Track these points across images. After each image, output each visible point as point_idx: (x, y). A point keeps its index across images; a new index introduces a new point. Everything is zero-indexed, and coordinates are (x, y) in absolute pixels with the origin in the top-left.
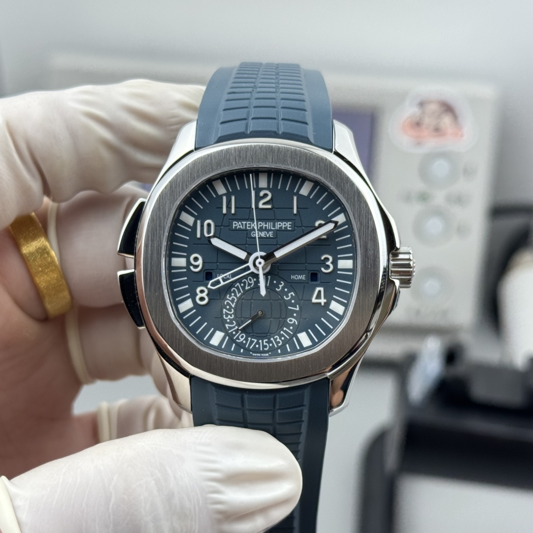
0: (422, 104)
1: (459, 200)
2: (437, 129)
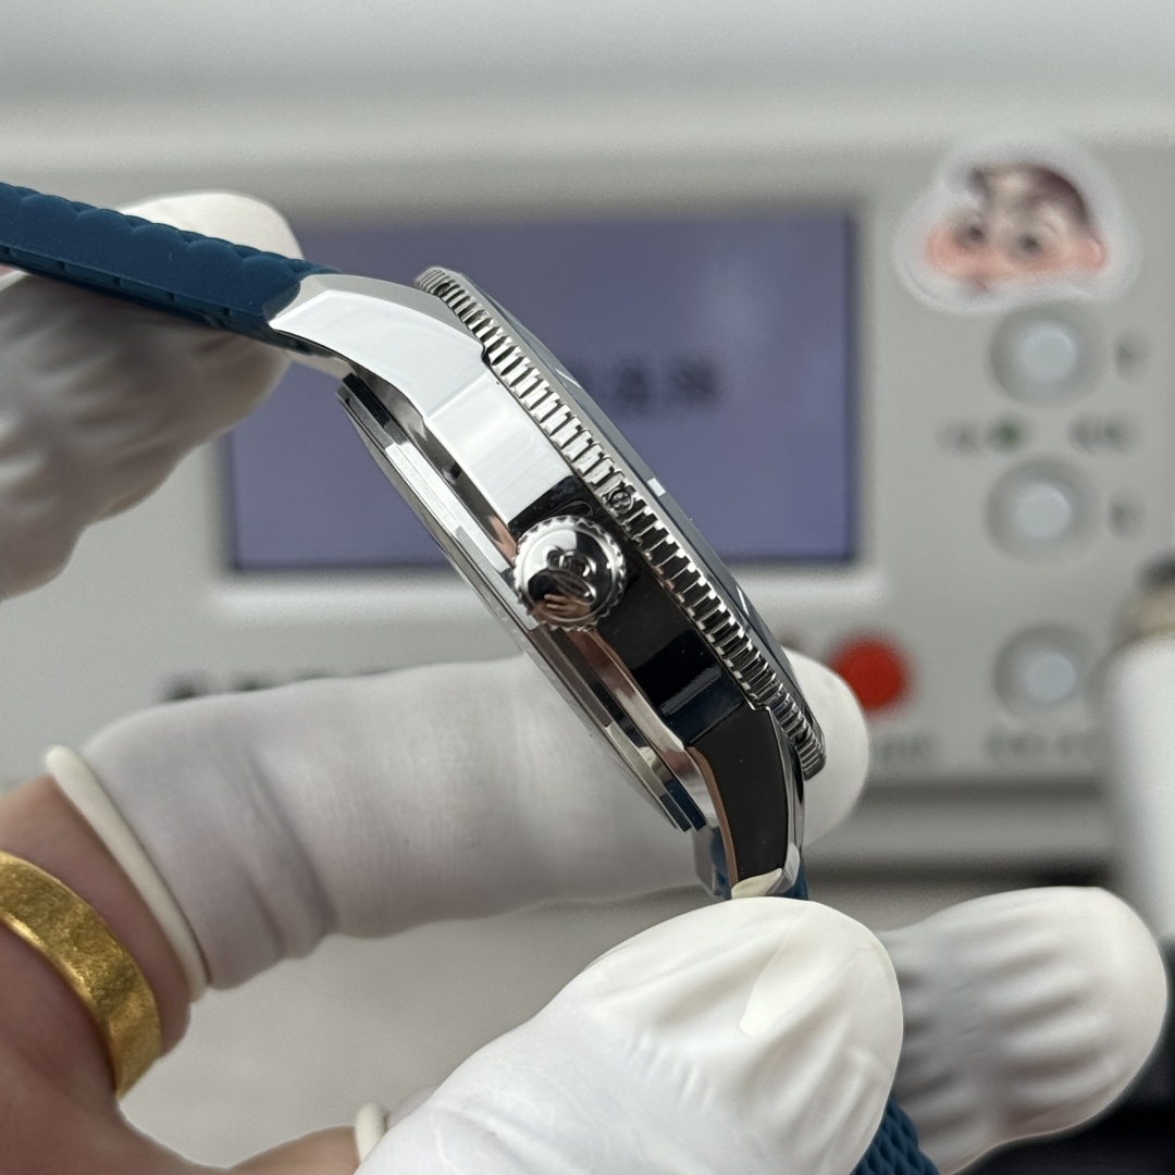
0: (981, 179)
1: (1110, 434)
2: (1030, 245)
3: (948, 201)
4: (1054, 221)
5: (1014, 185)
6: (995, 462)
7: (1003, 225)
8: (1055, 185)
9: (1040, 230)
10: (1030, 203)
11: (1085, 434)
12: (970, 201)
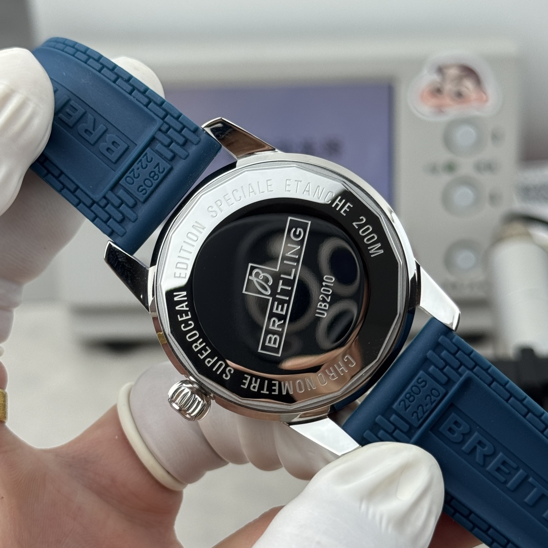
2: (459, 95)
3: (428, 78)
4: (468, 85)
5: (453, 72)
6: (445, 178)
7: (449, 87)
8: (469, 72)
9: (464, 90)
10: (460, 79)
11: (479, 167)
12: (436, 78)
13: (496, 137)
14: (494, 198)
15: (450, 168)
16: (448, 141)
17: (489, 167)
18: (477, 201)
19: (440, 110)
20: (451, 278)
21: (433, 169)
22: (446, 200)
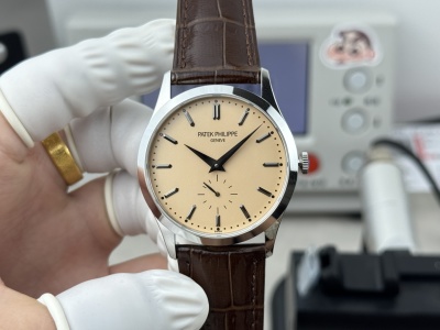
2: (355, 52)
3: (334, 40)
4: (361, 45)
5: (351, 36)
6: (343, 109)
7: (348, 46)
8: (362, 36)
9: (357, 48)
10: (356, 41)
11: (368, 102)
12: (340, 40)
13: (379, 81)
14: (376, 123)
15: (347, 101)
16: (346, 83)
17: (374, 101)
18: (365, 125)
19: (341, 62)
20: (346, 176)
21: (336, 103)
22: (344, 123)
